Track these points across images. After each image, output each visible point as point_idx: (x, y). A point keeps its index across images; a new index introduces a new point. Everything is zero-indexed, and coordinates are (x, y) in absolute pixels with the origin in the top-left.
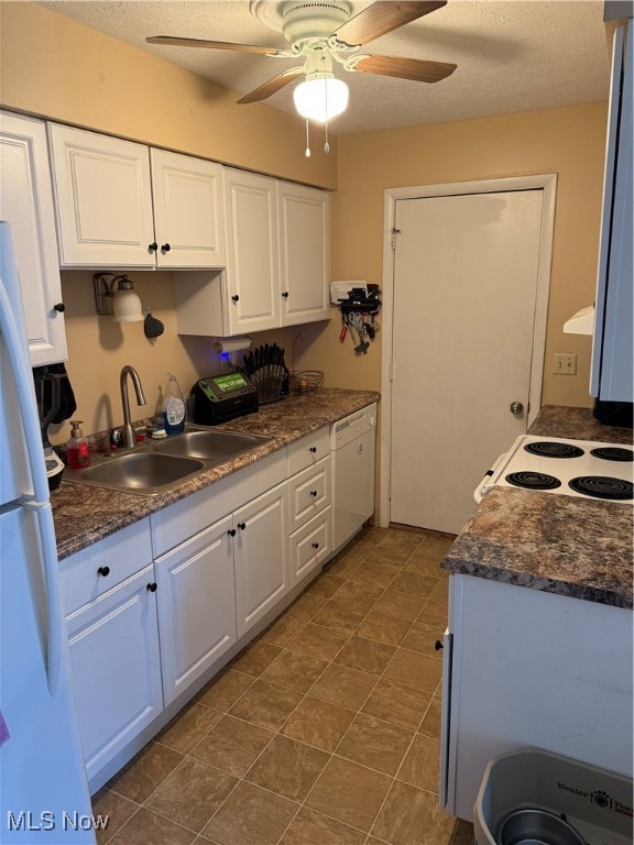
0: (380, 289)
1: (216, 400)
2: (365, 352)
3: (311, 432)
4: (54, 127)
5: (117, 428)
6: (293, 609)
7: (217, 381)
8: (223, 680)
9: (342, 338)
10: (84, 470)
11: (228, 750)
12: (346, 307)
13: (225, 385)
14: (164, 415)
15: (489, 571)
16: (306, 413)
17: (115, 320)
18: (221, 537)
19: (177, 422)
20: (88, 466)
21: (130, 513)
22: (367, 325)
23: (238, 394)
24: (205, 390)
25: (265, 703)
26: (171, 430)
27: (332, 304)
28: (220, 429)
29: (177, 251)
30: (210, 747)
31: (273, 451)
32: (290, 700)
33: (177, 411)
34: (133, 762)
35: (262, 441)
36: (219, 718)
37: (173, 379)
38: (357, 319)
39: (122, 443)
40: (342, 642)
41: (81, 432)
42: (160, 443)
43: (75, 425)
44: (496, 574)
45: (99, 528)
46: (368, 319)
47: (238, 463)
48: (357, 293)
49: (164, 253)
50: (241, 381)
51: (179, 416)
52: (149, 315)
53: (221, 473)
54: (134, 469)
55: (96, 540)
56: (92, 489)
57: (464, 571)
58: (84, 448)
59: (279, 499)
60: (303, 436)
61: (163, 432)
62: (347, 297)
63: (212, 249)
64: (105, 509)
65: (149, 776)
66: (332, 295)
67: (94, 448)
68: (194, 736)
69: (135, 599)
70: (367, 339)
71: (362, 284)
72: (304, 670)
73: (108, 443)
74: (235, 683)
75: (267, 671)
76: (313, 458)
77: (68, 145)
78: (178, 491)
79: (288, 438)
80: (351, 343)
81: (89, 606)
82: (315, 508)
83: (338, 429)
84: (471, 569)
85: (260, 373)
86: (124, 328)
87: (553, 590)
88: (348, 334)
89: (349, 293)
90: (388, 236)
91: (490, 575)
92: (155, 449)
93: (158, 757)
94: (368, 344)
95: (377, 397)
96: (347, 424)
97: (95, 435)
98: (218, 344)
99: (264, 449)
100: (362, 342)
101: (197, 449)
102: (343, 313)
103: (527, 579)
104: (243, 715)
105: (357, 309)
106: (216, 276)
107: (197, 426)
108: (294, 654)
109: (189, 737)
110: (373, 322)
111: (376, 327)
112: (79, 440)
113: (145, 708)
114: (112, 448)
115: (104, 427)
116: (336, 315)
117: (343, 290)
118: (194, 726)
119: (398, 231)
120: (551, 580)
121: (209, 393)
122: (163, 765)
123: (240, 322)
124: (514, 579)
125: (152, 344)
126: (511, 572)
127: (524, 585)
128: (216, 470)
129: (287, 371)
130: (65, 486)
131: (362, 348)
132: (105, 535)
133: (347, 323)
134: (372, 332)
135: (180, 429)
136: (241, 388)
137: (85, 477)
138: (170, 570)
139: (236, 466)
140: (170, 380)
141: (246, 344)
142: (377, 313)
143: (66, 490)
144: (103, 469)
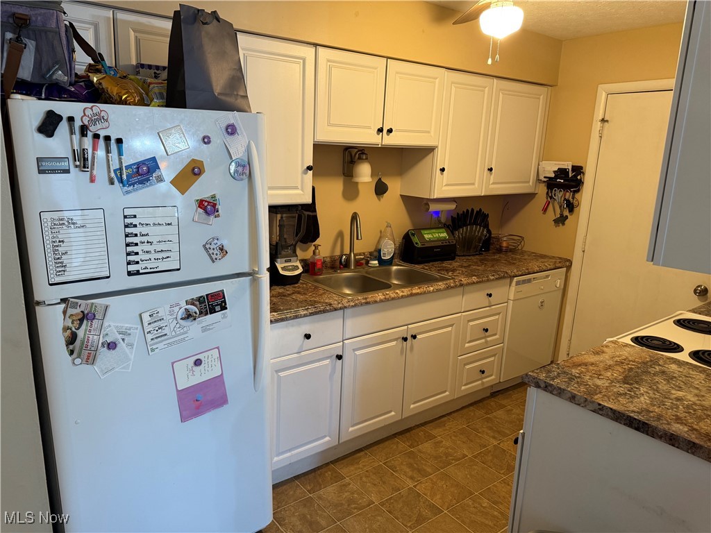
0: (584, 170)
1: (420, 245)
2: (563, 224)
3: (488, 280)
4: (320, 49)
5: (345, 255)
6: (455, 414)
7: (422, 232)
8: (387, 443)
9: (545, 210)
10: (317, 277)
11: (375, 485)
12: (551, 184)
13: (430, 236)
14: (379, 251)
15: (555, 388)
16: (493, 266)
17: (353, 180)
18: (396, 339)
19: (388, 257)
20: (320, 275)
21: (330, 305)
22: (568, 201)
23: (440, 244)
24: (412, 238)
25: (410, 466)
26: (382, 262)
27: (539, 180)
28: (418, 267)
29: (399, 133)
30: (364, 479)
31: (448, 288)
32: (429, 470)
33: (389, 249)
34: (314, 470)
35: (443, 279)
36: (376, 464)
37: (389, 226)
38: (559, 195)
39: (346, 265)
40: (485, 446)
41: (319, 252)
42: (372, 269)
43: (316, 247)
44: (560, 392)
45: (308, 308)
46: (568, 195)
47: (416, 290)
48: (561, 172)
49: (388, 135)
50: (444, 235)
51: (389, 254)
52: (380, 179)
53: (401, 294)
54: (350, 283)
55: (305, 316)
56: (316, 288)
57: (538, 386)
58: (319, 263)
59: (452, 325)
60: (480, 282)
61: (376, 262)
62: (553, 175)
63: (429, 132)
64: (317, 299)
65: (320, 480)
66: (540, 172)
67: (329, 265)
68: (356, 469)
69: (327, 362)
70: (566, 213)
71: (568, 165)
72: (447, 455)
73: (338, 263)
74: (395, 447)
75: (420, 447)
76: (490, 302)
77: (329, 61)
78: (366, 299)
79: (464, 280)
80: (552, 215)
81: (296, 355)
82: (486, 342)
83: (518, 283)
84: (543, 385)
85: (463, 232)
86: (360, 187)
87: (601, 412)
88: (550, 208)
89: (555, 172)
90: (597, 125)
91: (555, 392)
92: (366, 273)
93: (330, 473)
94: (567, 217)
95: (568, 263)
96: (529, 281)
97: (331, 257)
98: (427, 204)
99: (441, 285)
100: (562, 215)
101: (398, 279)
102: (548, 188)
103: (582, 400)
104: (393, 468)
105: (560, 186)
106: (430, 153)
107: (402, 263)
108: (444, 443)
109: (352, 468)
110: (573, 198)
111: (575, 203)
112: (317, 257)
113: (325, 437)
114: (340, 268)
115: (337, 253)
116: (542, 190)
117: (549, 169)
118: (358, 463)
119: (607, 121)
120: (600, 404)
121: (415, 239)
122: (331, 479)
123: (444, 188)
124: (573, 398)
125: (379, 200)
126: (571, 393)
127: (579, 405)
128: (397, 291)
129: (489, 231)
130: (302, 283)
131: (561, 220)
132: (311, 314)
133: (551, 197)
134: (571, 207)
135: (390, 262)
136: (444, 239)
137: (316, 281)
138: (354, 350)
139: (414, 292)
140: (387, 227)
141: (452, 206)
142: (578, 191)
143: (301, 286)
144: (330, 279)
